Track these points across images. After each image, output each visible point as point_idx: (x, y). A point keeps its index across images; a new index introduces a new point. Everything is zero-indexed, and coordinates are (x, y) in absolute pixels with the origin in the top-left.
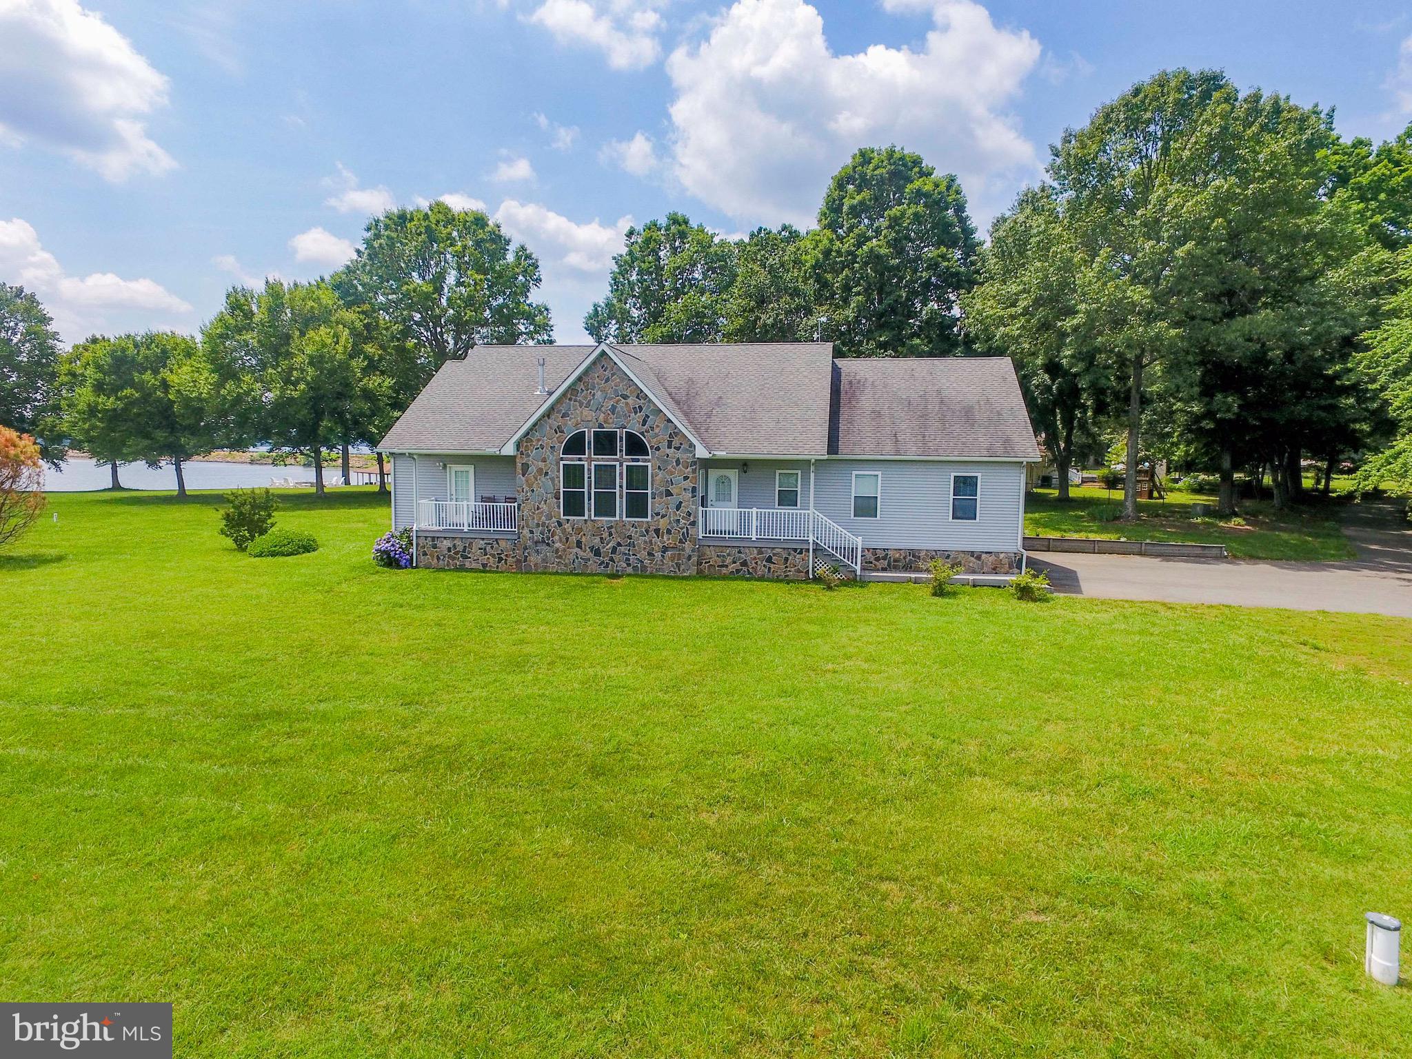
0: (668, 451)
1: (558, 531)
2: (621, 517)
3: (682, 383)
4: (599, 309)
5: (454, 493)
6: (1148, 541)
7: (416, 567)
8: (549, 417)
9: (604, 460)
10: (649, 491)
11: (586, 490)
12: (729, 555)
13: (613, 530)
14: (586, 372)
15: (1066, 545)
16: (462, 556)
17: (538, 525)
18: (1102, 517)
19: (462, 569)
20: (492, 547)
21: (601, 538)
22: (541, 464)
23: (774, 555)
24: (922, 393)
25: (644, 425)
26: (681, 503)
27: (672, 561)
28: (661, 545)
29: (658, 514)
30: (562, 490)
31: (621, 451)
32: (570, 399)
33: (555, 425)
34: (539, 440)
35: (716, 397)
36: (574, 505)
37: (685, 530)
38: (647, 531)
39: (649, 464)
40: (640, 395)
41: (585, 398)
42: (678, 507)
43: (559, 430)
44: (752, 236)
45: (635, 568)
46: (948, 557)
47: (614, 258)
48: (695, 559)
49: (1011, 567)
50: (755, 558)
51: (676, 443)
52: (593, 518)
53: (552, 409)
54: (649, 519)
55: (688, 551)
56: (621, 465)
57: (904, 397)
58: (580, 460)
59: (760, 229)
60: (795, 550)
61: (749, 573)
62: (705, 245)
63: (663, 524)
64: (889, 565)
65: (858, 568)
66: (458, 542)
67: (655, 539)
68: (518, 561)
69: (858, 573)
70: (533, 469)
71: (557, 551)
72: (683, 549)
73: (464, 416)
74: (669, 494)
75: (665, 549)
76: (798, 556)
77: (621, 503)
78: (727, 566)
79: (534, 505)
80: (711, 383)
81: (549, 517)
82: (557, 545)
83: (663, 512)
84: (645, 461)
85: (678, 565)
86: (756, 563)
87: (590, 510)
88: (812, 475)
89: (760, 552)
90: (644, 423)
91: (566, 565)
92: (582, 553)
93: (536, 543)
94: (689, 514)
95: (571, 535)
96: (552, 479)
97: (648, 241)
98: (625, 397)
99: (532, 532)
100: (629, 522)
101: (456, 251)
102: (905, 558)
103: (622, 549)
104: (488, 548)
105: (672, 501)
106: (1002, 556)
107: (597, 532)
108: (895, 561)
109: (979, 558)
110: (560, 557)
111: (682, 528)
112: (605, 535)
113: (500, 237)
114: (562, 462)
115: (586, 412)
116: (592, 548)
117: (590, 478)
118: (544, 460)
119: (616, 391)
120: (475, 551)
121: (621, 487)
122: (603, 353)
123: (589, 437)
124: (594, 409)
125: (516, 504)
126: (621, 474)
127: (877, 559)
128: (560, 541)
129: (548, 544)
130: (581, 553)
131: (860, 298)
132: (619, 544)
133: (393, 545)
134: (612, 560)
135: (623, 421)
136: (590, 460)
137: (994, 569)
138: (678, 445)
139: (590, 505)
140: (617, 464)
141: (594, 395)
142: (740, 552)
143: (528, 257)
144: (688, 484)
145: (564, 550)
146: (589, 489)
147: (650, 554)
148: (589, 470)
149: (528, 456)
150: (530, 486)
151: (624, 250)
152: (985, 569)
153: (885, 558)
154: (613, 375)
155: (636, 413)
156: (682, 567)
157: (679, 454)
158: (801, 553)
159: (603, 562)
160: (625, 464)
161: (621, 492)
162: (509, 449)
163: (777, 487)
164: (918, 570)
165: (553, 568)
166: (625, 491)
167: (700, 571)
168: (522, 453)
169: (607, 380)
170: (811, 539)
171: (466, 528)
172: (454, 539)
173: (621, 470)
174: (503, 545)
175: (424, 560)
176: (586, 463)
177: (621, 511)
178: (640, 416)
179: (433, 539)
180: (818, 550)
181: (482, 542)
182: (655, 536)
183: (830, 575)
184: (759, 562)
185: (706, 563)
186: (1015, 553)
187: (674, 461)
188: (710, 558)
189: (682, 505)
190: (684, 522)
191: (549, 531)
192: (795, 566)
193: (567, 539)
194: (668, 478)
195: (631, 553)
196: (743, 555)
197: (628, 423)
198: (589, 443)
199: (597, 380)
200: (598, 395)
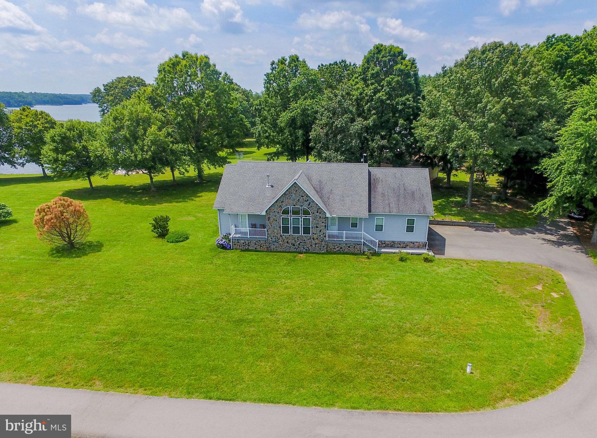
0: (317, 214)
1: (281, 238)
2: (301, 234)
3: (317, 182)
5: (241, 223)
6: (471, 222)
7: (232, 249)
8: (277, 202)
9: (295, 216)
10: (311, 226)
11: (290, 226)
12: (336, 245)
13: (299, 238)
14: (290, 189)
16: (248, 245)
17: (274, 236)
19: (248, 250)
20: (258, 243)
22: (274, 217)
23: (351, 245)
27: (318, 248)
29: (313, 233)
30: (281, 226)
31: (301, 214)
32: (284, 197)
33: (279, 205)
34: (274, 210)
35: (330, 189)
36: (286, 230)
37: (322, 238)
38: (310, 239)
39: (311, 218)
41: (289, 197)
42: (320, 231)
43: (280, 207)
45: (306, 250)
46: (404, 243)
48: (325, 247)
49: (423, 246)
50: (345, 246)
52: (292, 234)
53: (278, 200)
54: (311, 235)
56: (301, 218)
58: (288, 216)
60: (357, 244)
61: (343, 251)
63: (315, 236)
64: (386, 246)
65: (377, 249)
68: (267, 247)
69: (377, 251)
70: (272, 219)
71: (280, 244)
72: (322, 244)
73: (244, 197)
74: (317, 227)
75: (316, 244)
77: (301, 230)
78: (335, 249)
79: (272, 230)
80: (328, 183)
81: (277, 234)
83: (315, 233)
84: (309, 217)
85: (320, 249)
87: (291, 232)
88: (363, 222)
90: (309, 205)
91: (283, 249)
93: (273, 242)
94: (324, 233)
95: (285, 239)
96: (278, 222)
98: (302, 197)
99: (272, 238)
100: (304, 236)
102: (391, 244)
103: (302, 244)
105: (319, 229)
106: (420, 243)
107: (294, 239)
108: (388, 244)
109: (413, 244)
110: (281, 246)
112: (296, 240)
114: (281, 217)
115: (289, 201)
116: (292, 244)
117: (291, 222)
118: (275, 216)
119: (299, 195)
120: (252, 244)
122: (295, 183)
123: (291, 209)
124: (292, 200)
125: (266, 229)
126: (301, 221)
127: (382, 244)
128: (281, 241)
129: (277, 242)
130: (288, 245)
133: (224, 242)
134: (298, 247)
136: (291, 216)
137: (418, 247)
138: (320, 212)
140: (300, 218)
141: (292, 196)
144: (323, 224)
145: (283, 244)
146: (291, 226)
147: (311, 246)
148: (291, 219)
149: (270, 215)
150: (271, 224)
151: (270, 71)
152: (415, 248)
153: (384, 244)
154: (298, 190)
155: (306, 202)
156: (321, 249)
157: (320, 215)
158: (359, 245)
159: (296, 248)
160: (303, 218)
161: (301, 226)
162: (264, 213)
163: (351, 222)
164: (394, 247)
165: (279, 250)
166: (303, 226)
167: (327, 251)
168: (268, 214)
169: (296, 191)
170: (362, 241)
171: (249, 237)
172: (245, 240)
173: (301, 220)
174: (262, 242)
175: (235, 247)
176: (289, 217)
177: (301, 232)
178: (308, 203)
179: (238, 240)
180: (364, 244)
181: (254, 241)
182: (313, 240)
183: (368, 251)
184: (346, 248)
185: (329, 248)
186: (425, 242)
187: (319, 217)
188: (330, 246)
189: (322, 230)
190: (322, 236)
191: (277, 238)
192: (357, 249)
193: (284, 241)
194: (317, 222)
195: (305, 245)
196: (341, 246)
197: (303, 205)
198: (291, 211)
199: (293, 191)
200: (294, 195)
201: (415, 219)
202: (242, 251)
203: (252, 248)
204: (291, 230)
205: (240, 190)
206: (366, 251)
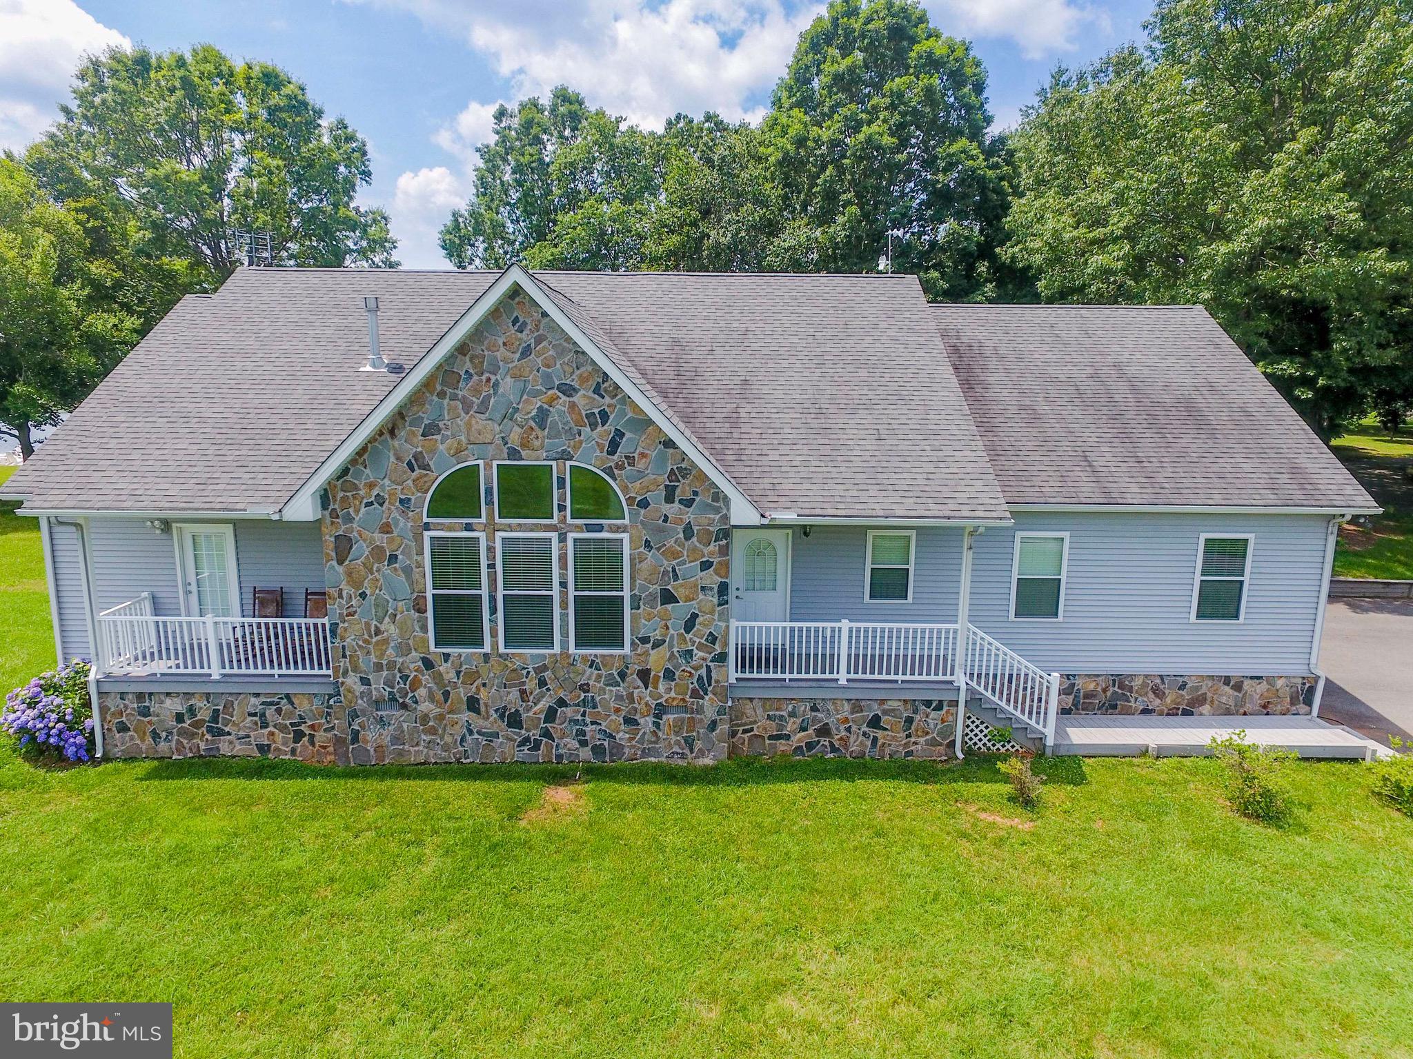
0: (666, 508)
1: (425, 679)
2: (564, 645)
3: (660, 349)
4: (461, 220)
5: (192, 578)
7: (106, 759)
8: (392, 433)
9: (523, 530)
10: (626, 593)
11: (484, 592)
12: (792, 714)
13: (547, 675)
14: (478, 333)
16: (210, 730)
17: (379, 667)
20: (279, 711)
21: (523, 692)
22: (380, 539)
23: (886, 712)
24: (1090, 371)
25: (612, 452)
26: (694, 616)
27: (677, 733)
28: (653, 703)
29: (645, 640)
30: (430, 592)
31: (562, 508)
32: (442, 395)
33: (409, 451)
34: (371, 486)
35: (737, 380)
36: (458, 623)
37: (703, 672)
38: (623, 675)
39: (625, 537)
40: (603, 385)
41: (476, 391)
42: (690, 625)
43: (417, 463)
44: (670, 124)
45: (598, 750)
46: (1183, 686)
47: (478, 150)
48: (723, 728)
49: (1294, 701)
50: (846, 720)
51: (681, 493)
52: (502, 649)
53: (400, 415)
54: (627, 649)
56: (563, 539)
57: (1062, 378)
58: (468, 527)
59: (678, 117)
60: (928, 703)
61: (834, 749)
62: (606, 131)
63: (656, 660)
64: (1075, 704)
65: (1050, 731)
66: (199, 703)
67: (640, 691)
68: (339, 741)
69: (1050, 742)
70: (361, 550)
71: (425, 718)
72: (700, 710)
73: (203, 421)
74: (669, 598)
75: (660, 711)
76: (933, 714)
77: (564, 617)
78: (788, 737)
79: (368, 625)
80: (719, 351)
81: (404, 649)
82: (425, 707)
83: (656, 635)
84: (617, 529)
85: (690, 743)
86: (848, 730)
87: (494, 634)
88: (967, 558)
89: (857, 706)
90: (613, 447)
91: (446, 748)
92: (481, 722)
93: (378, 704)
94: (713, 639)
95: (455, 686)
96: (407, 571)
97: (528, 125)
98: (568, 390)
99: (365, 681)
100: (584, 658)
101: (235, 122)
102: (1104, 691)
103: (568, 711)
104: (270, 712)
105: (678, 612)
106: (1279, 683)
107: (514, 678)
108: (1087, 696)
109: (1238, 687)
110: (433, 731)
111: (696, 669)
112: (531, 684)
113: (305, 104)
114: (427, 534)
115: (479, 422)
116: (502, 712)
117: (492, 566)
118: (386, 529)
119: (548, 377)
120: (238, 722)
121: (563, 585)
122: (516, 291)
123: (489, 477)
124: (498, 417)
125: (326, 620)
126: (563, 558)
128: (431, 698)
129: (404, 706)
130: (477, 722)
131: (854, 209)
132: (562, 703)
133: (42, 716)
134: (547, 734)
135: (563, 444)
136: (492, 528)
137: (1265, 707)
138: (688, 496)
139: (493, 626)
140: (554, 536)
141: (496, 384)
142: (814, 709)
143: (350, 138)
144: (711, 578)
145: (441, 717)
146: (492, 592)
147: (630, 721)
148: (491, 550)
149: (349, 519)
150: (356, 583)
151: (492, 139)
152: (1248, 707)
154: (539, 340)
155: (593, 426)
156: (698, 745)
157: (690, 515)
158: (939, 707)
159: (527, 740)
160: (571, 536)
161: (564, 595)
162: (303, 509)
163: (869, 566)
164: (1128, 711)
165: (417, 753)
166: (572, 593)
167: (733, 752)
168: (334, 514)
169: (527, 352)
170: (961, 680)
171: (216, 672)
172: (189, 696)
173: (563, 550)
174: (303, 706)
175: (121, 743)
176: (482, 536)
177: (565, 634)
178: (603, 433)
179: (140, 697)
180: (975, 701)
181: (253, 700)
182: (640, 683)
183: (989, 744)
184: (854, 728)
185: (745, 731)
186: (1304, 678)
187: (680, 529)
188: (755, 722)
189: (698, 621)
190: (701, 654)
191: (405, 678)
192: (927, 733)
193: (446, 695)
194: (667, 564)
195: (588, 720)
196: (820, 715)
197: (576, 448)
198: (489, 491)
199: (502, 353)
200: (507, 384)
201: (1251, 537)
202: (168, 769)
203: (239, 749)
204: (493, 622)
205: (197, 388)
206: (980, 744)
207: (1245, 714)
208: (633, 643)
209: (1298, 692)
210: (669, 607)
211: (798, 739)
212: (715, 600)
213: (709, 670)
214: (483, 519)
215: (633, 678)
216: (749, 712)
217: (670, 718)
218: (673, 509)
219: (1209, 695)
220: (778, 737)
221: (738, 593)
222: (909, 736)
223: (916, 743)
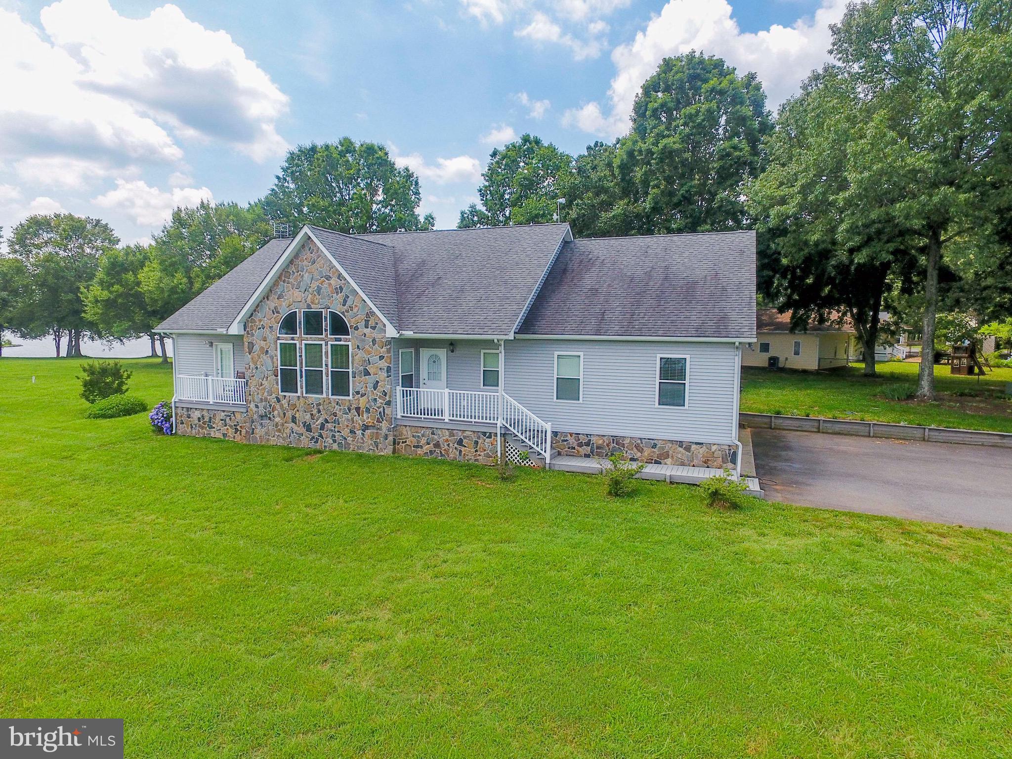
0: (365, 331)
1: (278, 406)
2: (327, 394)
3: (414, 265)
6: (933, 427)
7: (176, 434)
9: (313, 340)
10: (350, 370)
11: (298, 368)
13: (321, 407)
15: (837, 428)
16: (208, 426)
17: (261, 400)
18: (893, 396)
20: (230, 419)
21: (312, 415)
22: (263, 344)
23: (465, 437)
24: (649, 269)
25: (344, 305)
26: (378, 382)
27: (371, 440)
28: (361, 424)
29: (358, 393)
30: (279, 367)
31: (326, 330)
33: (273, 306)
34: (260, 321)
35: (436, 277)
36: (288, 382)
37: (381, 409)
38: (349, 410)
39: (349, 343)
41: (296, 280)
42: (375, 386)
43: (276, 311)
44: (590, 148)
45: (340, 445)
46: (654, 446)
48: (391, 438)
49: (721, 458)
50: (447, 440)
51: (372, 322)
52: (304, 395)
53: (271, 290)
54: (351, 397)
55: (384, 430)
56: (326, 345)
57: (629, 274)
58: (293, 339)
60: (484, 434)
61: (442, 455)
63: (363, 403)
64: (592, 452)
65: (547, 455)
66: (205, 413)
67: (356, 417)
68: (248, 433)
69: (548, 461)
70: (256, 348)
71: (277, 425)
72: (381, 429)
74: (367, 373)
75: (365, 427)
76: (488, 440)
77: (327, 381)
78: (422, 447)
79: (258, 381)
80: (439, 265)
81: (270, 393)
82: (277, 419)
83: (362, 391)
84: (346, 340)
85: (377, 444)
86: (448, 445)
87: (302, 387)
88: (502, 357)
89: (452, 435)
90: (345, 302)
91: (284, 439)
93: (262, 417)
94: (385, 394)
95: (288, 410)
96: (272, 358)
99: (257, 407)
100: (334, 400)
102: (608, 445)
103: (329, 425)
104: (228, 419)
105: (371, 380)
106: (714, 448)
107: (308, 408)
108: (598, 448)
109: (688, 449)
110: (279, 431)
111: (379, 408)
112: (315, 412)
114: (279, 342)
115: (297, 293)
116: (304, 424)
117: (301, 356)
118: (265, 339)
119: (321, 273)
120: (217, 423)
121: (327, 365)
122: (307, 236)
123: (300, 318)
124: (303, 290)
125: (245, 379)
126: (327, 353)
127: (580, 445)
128: (279, 415)
129: (270, 418)
130: (296, 428)
132: (326, 421)
133: (157, 414)
134: (321, 436)
135: (326, 302)
136: (301, 339)
137: (705, 462)
138: (373, 325)
139: (301, 383)
140: (323, 343)
141: (303, 276)
142: (433, 433)
144: (383, 364)
145: (282, 425)
146: (301, 367)
147: (352, 432)
148: (301, 349)
149: (253, 335)
150: (255, 363)
152: (695, 462)
154: (319, 257)
155: (337, 293)
156: (380, 446)
157: (374, 334)
158: (490, 437)
159: (313, 438)
160: (330, 343)
161: (327, 370)
162: (236, 329)
163: (482, 369)
165: (274, 440)
166: (330, 370)
167: (396, 451)
168: (248, 333)
169: (313, 262)
170: (500, 422)
171: (211, 401)
172: (203, 410)
173: (327, 349)
174: (238, 417)
175: (181, 429)
176: (297, 342)
177: (327, 389)
178: (340, 297)
179: (188, 408)
180: (507, 434)
181: (223, 414)
182: (356, 414)
183: (520, 461)
184: (451, 445)
185: (403, 443)
186: (729, 446)
187: (371, 340)
188: (407, 438)
189: (379, 384)
190: (380, 401)
191: (270, 406)
192: (485, 450)
193: (284, 414)
194: (366, 357)
195: (336, 430)
196: (436, 437)
197: (331, 303)
198: (300, 323)
199: (305, 263)
200: (307, 276)
201: (687, 357)
203: (217, 434)
204: (301, 381)
206: (516, 461)
207: (694, 466)
208: (353, 394)
209: (726, 455)
210: (367, 377)
211: (426, 448)
212: (386, 375)
213: (384, 410)
214: (298, 335)
215: (354, 411)
216: (405, 433)
217: (368, 432)
218: (368, 331)
219: (671, 452)
220: (417, 447)
221: (424, 381)
222: (476, 451)
223: (480, 455)
